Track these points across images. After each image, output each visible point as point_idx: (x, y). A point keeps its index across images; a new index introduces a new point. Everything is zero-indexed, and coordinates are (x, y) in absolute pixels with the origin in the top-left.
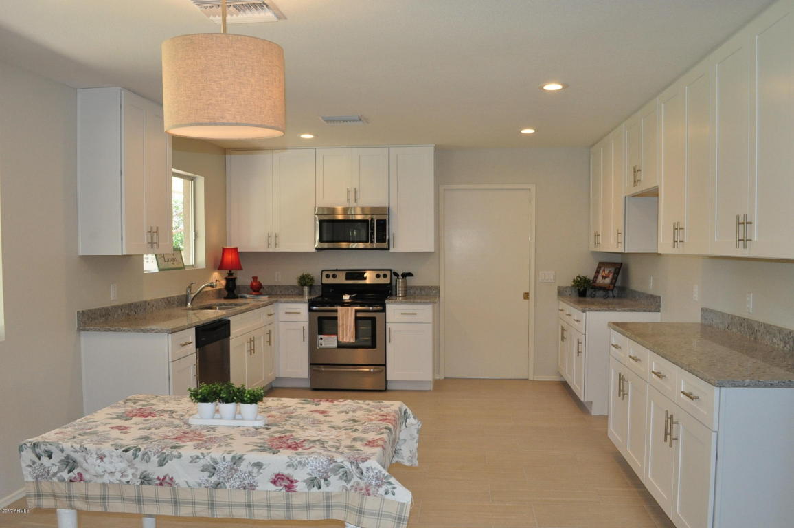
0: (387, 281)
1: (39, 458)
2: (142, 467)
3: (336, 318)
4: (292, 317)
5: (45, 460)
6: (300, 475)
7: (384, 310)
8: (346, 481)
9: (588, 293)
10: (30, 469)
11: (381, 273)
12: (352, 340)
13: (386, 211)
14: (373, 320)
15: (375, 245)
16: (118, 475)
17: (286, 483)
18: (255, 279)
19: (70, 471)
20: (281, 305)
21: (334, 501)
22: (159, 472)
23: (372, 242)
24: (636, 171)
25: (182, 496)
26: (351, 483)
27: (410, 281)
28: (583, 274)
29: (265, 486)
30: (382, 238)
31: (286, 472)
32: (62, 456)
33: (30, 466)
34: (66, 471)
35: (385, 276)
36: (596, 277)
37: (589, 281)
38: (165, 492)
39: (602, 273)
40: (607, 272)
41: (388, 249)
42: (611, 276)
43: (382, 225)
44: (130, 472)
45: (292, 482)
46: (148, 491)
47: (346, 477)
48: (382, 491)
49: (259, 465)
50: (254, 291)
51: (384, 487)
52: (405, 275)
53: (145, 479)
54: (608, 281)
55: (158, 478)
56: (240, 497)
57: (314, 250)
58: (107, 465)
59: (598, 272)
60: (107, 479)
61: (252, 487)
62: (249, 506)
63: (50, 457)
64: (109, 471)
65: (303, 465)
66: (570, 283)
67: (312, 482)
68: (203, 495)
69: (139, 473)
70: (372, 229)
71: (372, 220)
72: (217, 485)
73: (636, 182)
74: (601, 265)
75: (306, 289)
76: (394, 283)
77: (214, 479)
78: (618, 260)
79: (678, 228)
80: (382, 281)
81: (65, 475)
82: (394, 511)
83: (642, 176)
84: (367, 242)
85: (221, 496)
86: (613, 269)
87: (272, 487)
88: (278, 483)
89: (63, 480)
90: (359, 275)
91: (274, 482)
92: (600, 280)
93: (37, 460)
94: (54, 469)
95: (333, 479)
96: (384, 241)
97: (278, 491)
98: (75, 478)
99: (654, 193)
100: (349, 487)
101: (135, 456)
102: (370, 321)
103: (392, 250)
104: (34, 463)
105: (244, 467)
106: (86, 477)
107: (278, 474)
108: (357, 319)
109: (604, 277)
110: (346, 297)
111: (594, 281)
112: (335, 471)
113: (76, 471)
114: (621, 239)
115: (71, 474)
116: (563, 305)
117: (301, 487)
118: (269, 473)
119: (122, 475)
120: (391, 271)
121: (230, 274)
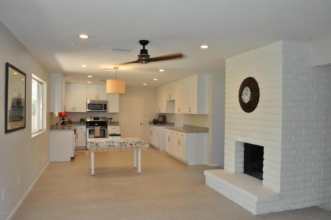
0: (105, 120)
2: (109, 144)
3: (94, 130)
4: (82, 130)
5: (92, 144)
6: (133, 144)
7: (107, 128)
9: (157, 123)
11: (104, 118)
12: (99, 136)
13: (107, 102)
14: (104, 130)
15: (104, 111)
16: (105, 146)
18: (69, 119)
20: (78, 126)
21: (138, 147)
22: (112, 144)
23: (103, 110)
24: (170, 96)
25: (115, 148)
27: (112, 120)
28: (155, 118)
30: (105, 109)
31: (131, 143)
32: (96, 143)
35: (104, 119)
36: (159, 119)
37: (157, 120)
38: (113, 148)
39: (160, 118)
40: (161, 118)
41: (107, 112)
42: (162, 119)
43: (106, 106)
44: (107, 145)
46: (110, 148)
47: (140, 143)
48: (145, 145)
49: (127, 142)
50: (69, 123)
52: (111, 119)
53: (110, 146)
54: (161, 120)
56: (125, 147)
57: (86, 112)
58: (103, 144)
59: (159, 118)
60: (103, 146)
61: (126, 146)
62: (126, 148)
63: (93, 143)
65: (134, 142)
66: (152, 121)
67: (135, 144)
68: (119, 148)
70: (103, 106)
71: (103, 104)
72: (121, 146)
73: (170, 98)
74: (160, 116)
75: (82, 122)
76: (107, 121)
77: (121, 145)
78: (164, 115)
79: (179, 109)
80: (104, 120)
81: (96, 146)
82: (147, 147)
83: (171, 97)
84: (101, 110)
85: (122, 147)
86: (163, 117)
87: (129, 146)
89: (96, 147)
90: (98, 119)
91: (130, 145)
92: (159, 120)
94: (94, 146)
95: (138, 144)
96: (106, 109)
97: (130, 146)
99: (174, 101)
100: (140, 145)
101: (108, 142)
102: (103, 131)
103: (108, 112)
105: (125, 143)
106: (99, 146)
108: (100, 130)
109: (161, 119)
110: (96, 124)
111: (158, 120)
114: (166, 110)
116: (150, 126)
117: (133, 145)
118: (129, 143)
119: (106, 145)
120: (106, 117)
121: (63, 118)
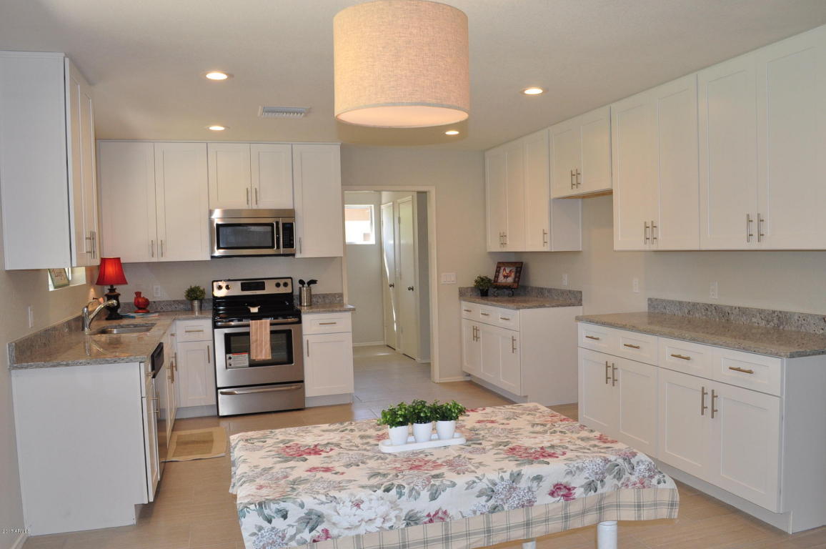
0: (288, 290)
1: (270, 521)
2: (407, 505)
3: (248, 334)
4: (192, 336)
5: (278, 523)
6: (578, 482)
7: (300, 322)
8: (618, 479)
9: (491, 291)
10: (254, 538)
11: (282, 282)
13: (291, 213)
14: (289, 333)
15: (282, 250)
16: (379, 522)
17: (564, 492)
18: (138, 294)
19: (311, 530)
20: (178, 323)
21: (605, 502)
22: (432, 507)
23: (278, 247)
24: (575, 174)
25: (454, 530)
26: (622, 480)
27: (316, 289)
28: (483, 274)
29: (544, 500)
30: (289, 243)
31: (564, 481)
32: (302, 513)
33: (254, 534)
34: (307, 530)
35: (286, 285)
36: (497, 277)
37: (490, 280)
38: (436, 530)
39: (502, 273)
40: (508, 270)
41: (293, 255)
42: (513, 275)
43: (289, 230)
44: (393, 514)
45: (569, 489)
46: (415, 533)
47: (619, 476)
48: (654, 481)
49: (538, 478)
50: (140, 309)
51: (657, 477)
52: (313, 282)
53: (411, 519)
54: (510, 280)
55: (429, 515)
56: (519, 517)
57: (209, 259)
58: (365, 513)
59: (498, 271)
60: (361, 531)
61: (531, 503)
62: (528, 524)
63: (285, 517)
64: (367, 519)
65: (580, 469)
66: (472, 284)
67: (591, 486)
68: (478, 524)
69: (403, 515)
70: (278, 233)
71: (277, 223)
72: (494, 509)
73: (575, 185)
74: (500, 265)
75: (196, 303)
76: (296, 293)
77: (492, 502)
78: (520, 259)
80: (282, 290)
81: (307, 535)
82: (666, 498)
83: (582, 179)
84: (273, 247)
85: (498, 520)
86: (514, 269)
87: (550, 499)
88: (555, 494)
89: (305, 542)
90: (259, 284)
91: (552, 494)
92: (501, 280)
93: (265, 524)
94: (291, 531)
95: (608, 479)
96: (292, 246)
97: (559, 501)
98: (319, 537)
100: (620, 485)
101: (400, 495)
102: (284, 335)
103: (298, 256)
104: (260, 529)
105: (523, 484)
106: (334, 532)
107: (557, 485)
109: (506, 277)
110: (255, 310)
111: (496, 281)
112: (610, 471)
113: (319, 528)
114: (547, 238)
115: (314, 533)
117: (578, 493)
118: (547, 485)
119: (385, 520)
120: (291, 278)
121: (112, 290)
